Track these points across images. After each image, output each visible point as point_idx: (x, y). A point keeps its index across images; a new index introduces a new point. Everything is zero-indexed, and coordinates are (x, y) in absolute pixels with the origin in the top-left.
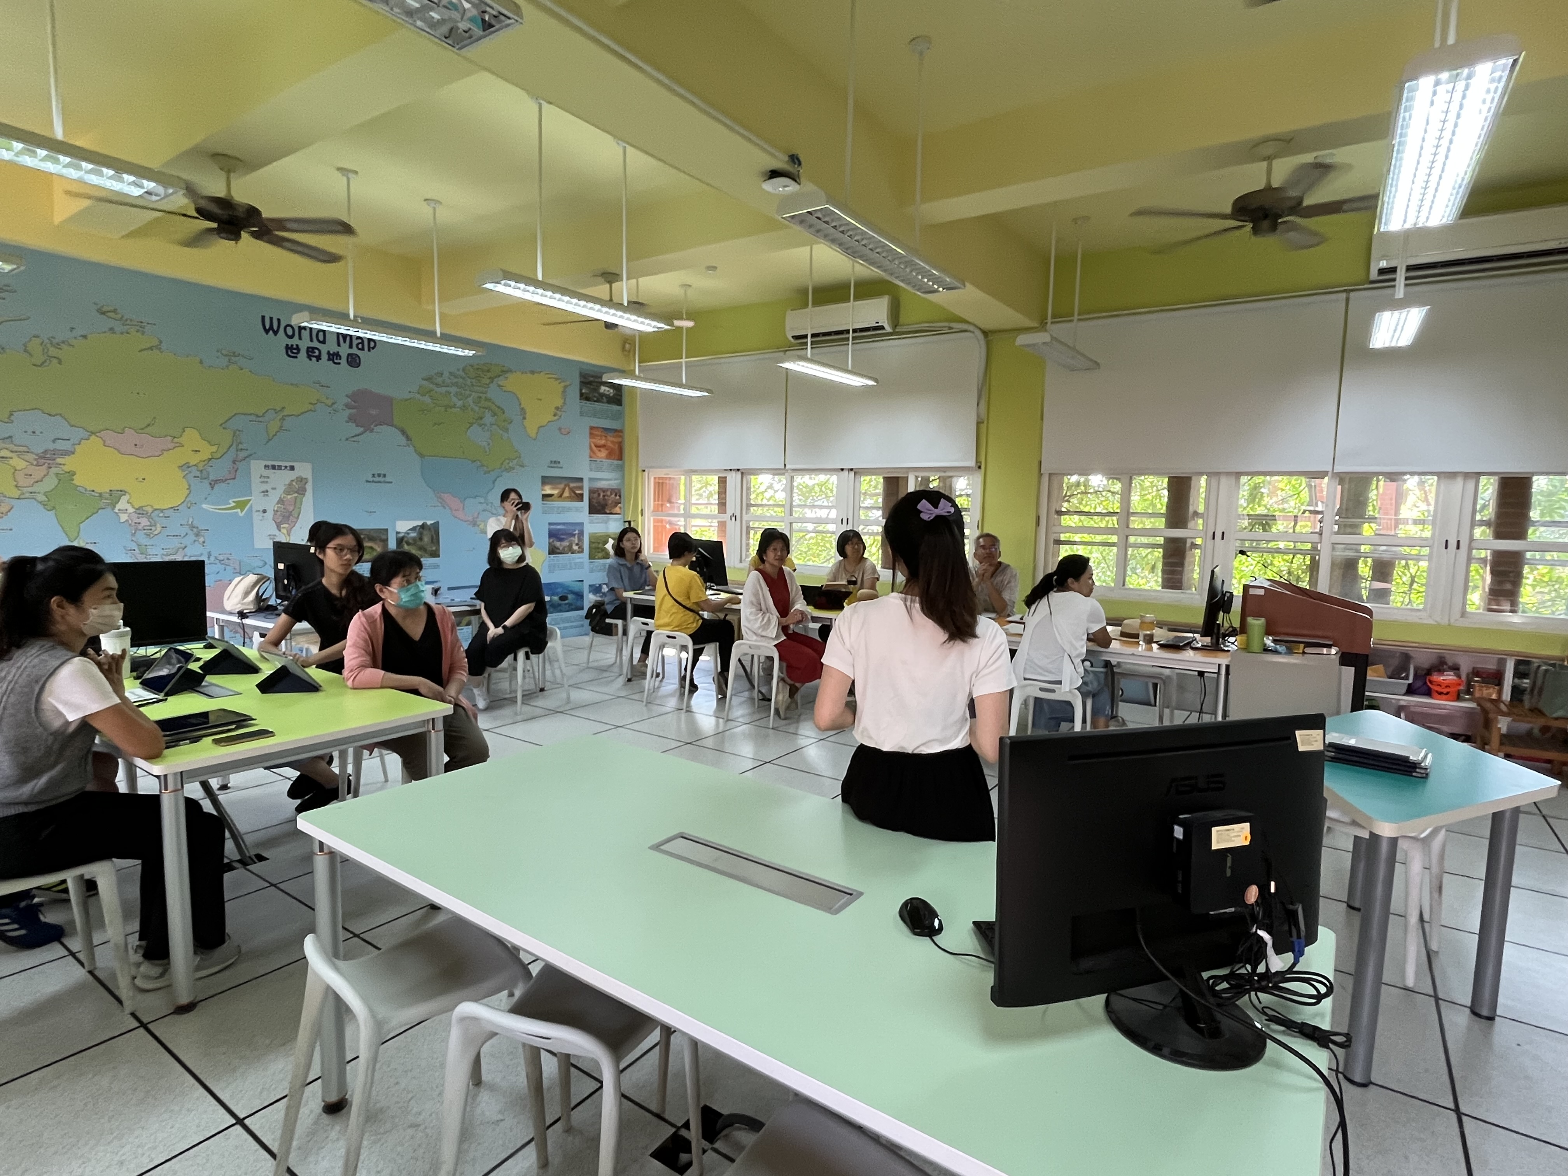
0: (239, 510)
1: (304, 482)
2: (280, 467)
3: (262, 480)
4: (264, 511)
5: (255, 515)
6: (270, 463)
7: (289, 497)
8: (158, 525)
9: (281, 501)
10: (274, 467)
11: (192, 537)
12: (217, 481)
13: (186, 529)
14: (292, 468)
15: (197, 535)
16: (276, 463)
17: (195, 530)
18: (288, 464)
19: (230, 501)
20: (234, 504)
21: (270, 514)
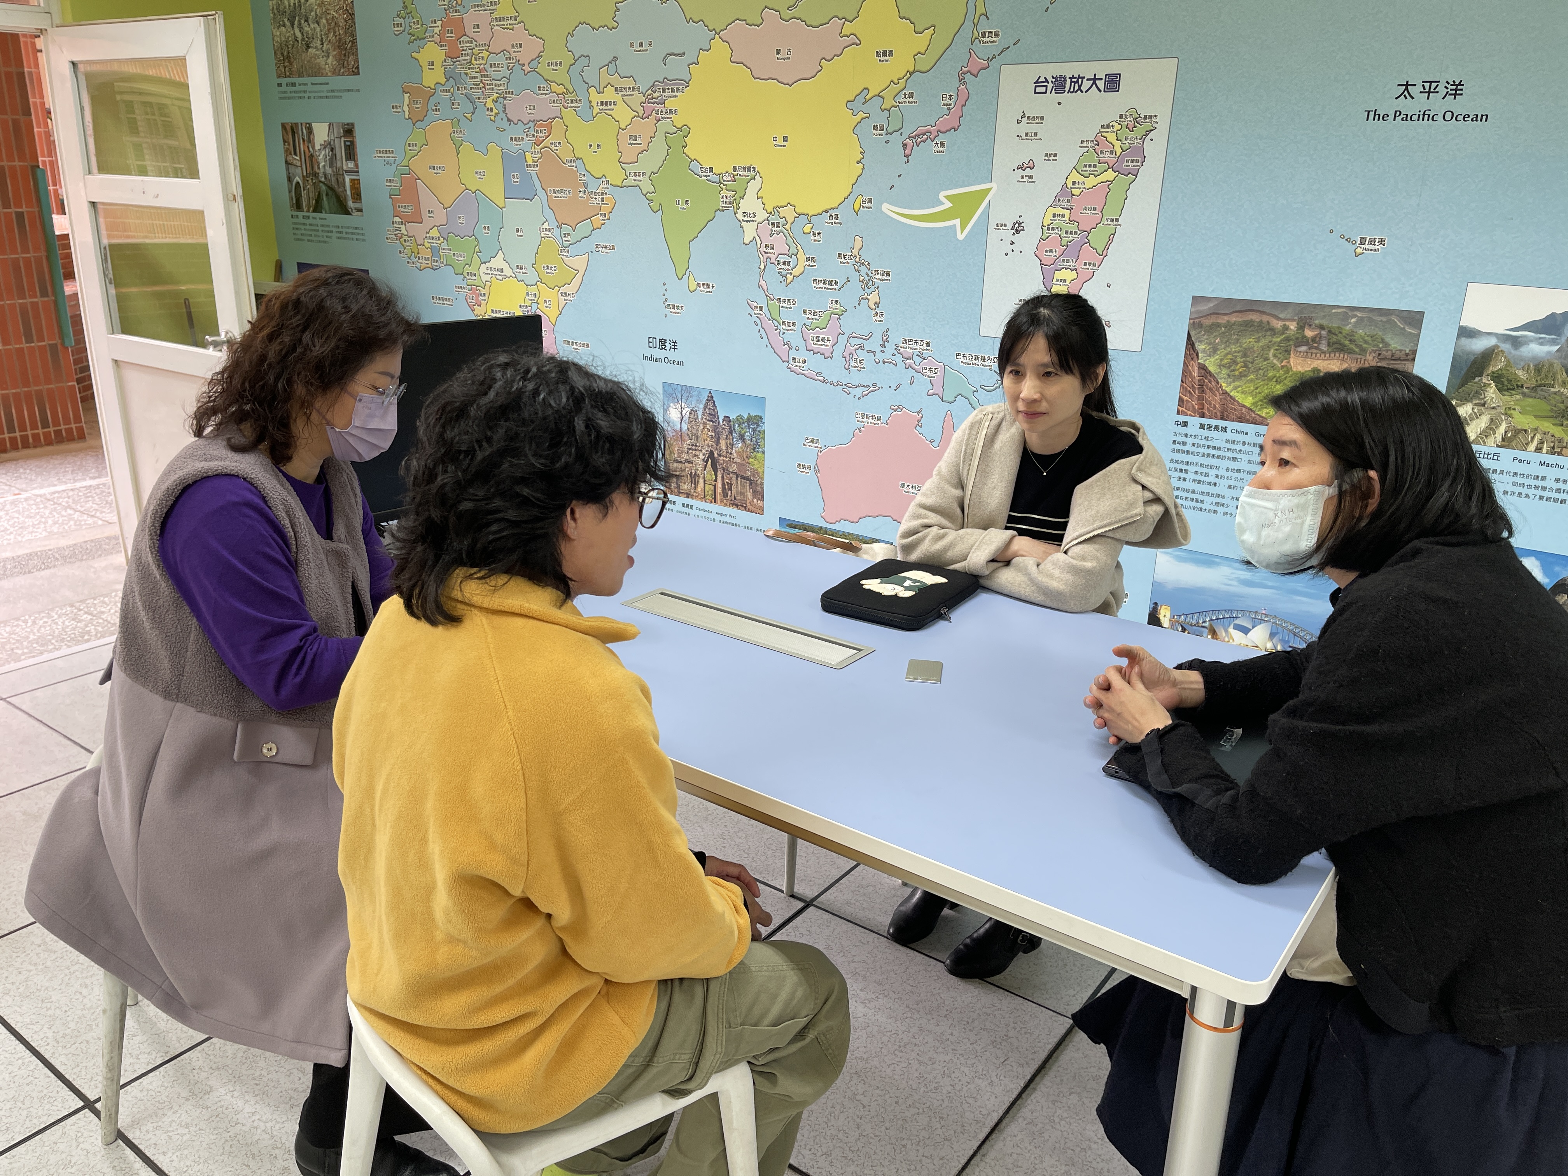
0: (957, 222)
1: (1140, 130)
2: (1077, 80)
3: (1024, 127)
4: (1018, 228)
5: (994, 235)
6: (1050, 71)
7: (1091, 181)
8: (801, 257)
9: (1065, 195)
10: (1059, 84)
11: (855, 289)
12: (920, 137)
13: (849, 270)
14: (1113, 82)
15: (866, 284)
16: (1068, 70)
17: (863, 269)
18: (1102, 69)
19: (941, 196)
20: (948, 205)
21: (1030, 238)
